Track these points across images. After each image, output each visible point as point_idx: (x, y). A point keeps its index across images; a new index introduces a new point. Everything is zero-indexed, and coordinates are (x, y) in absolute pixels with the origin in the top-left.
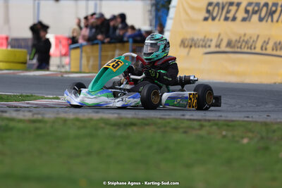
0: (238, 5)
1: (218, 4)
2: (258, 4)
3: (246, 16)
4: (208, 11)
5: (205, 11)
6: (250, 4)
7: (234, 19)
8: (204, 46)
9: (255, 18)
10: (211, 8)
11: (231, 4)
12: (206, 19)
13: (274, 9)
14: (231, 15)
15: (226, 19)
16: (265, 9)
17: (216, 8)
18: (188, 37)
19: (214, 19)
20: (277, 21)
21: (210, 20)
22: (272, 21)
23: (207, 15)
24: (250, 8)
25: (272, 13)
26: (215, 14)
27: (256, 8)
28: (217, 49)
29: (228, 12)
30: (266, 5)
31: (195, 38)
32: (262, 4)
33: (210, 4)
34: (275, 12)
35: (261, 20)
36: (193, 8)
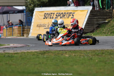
0: (54, 14)
1: (48, 14)
2: (60, 13)
3: (56, 17)
4: (45, 16)
5: (44, 16)
6: (57, 13)
7: (53, 18)
8: (44, 26)
9: (59, 17)
10: (45, 15)
11: (52, 13)
12: (44, 18)
13: (65, 14)
14: (52, 17)
15: (50, 18)
16: (62, 14)
17: (47, 15)
18: (39, 24)
19: (46, 18)
20: (66, 18)
21: (45, 18)
22: (64, 18)
23: (44, 17)
24: (57, 15)
25: (64, 16)
26: (47, 17)
27: (59, 14)
28: (48, 27)
29: (51, 16)
30: (62, 13)
31: (41, 24)
32: (61, 13)
33: (45, 14)
34: (65, 15)
35: (61, 18)
36: (40, 15)
